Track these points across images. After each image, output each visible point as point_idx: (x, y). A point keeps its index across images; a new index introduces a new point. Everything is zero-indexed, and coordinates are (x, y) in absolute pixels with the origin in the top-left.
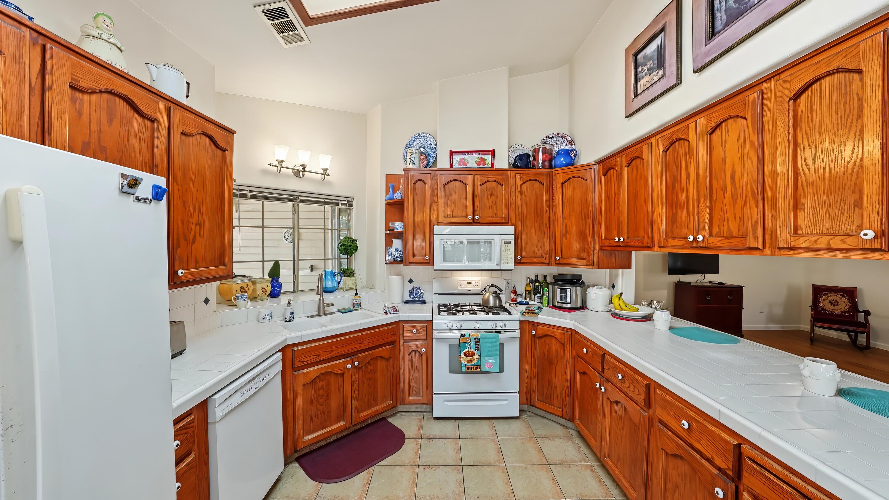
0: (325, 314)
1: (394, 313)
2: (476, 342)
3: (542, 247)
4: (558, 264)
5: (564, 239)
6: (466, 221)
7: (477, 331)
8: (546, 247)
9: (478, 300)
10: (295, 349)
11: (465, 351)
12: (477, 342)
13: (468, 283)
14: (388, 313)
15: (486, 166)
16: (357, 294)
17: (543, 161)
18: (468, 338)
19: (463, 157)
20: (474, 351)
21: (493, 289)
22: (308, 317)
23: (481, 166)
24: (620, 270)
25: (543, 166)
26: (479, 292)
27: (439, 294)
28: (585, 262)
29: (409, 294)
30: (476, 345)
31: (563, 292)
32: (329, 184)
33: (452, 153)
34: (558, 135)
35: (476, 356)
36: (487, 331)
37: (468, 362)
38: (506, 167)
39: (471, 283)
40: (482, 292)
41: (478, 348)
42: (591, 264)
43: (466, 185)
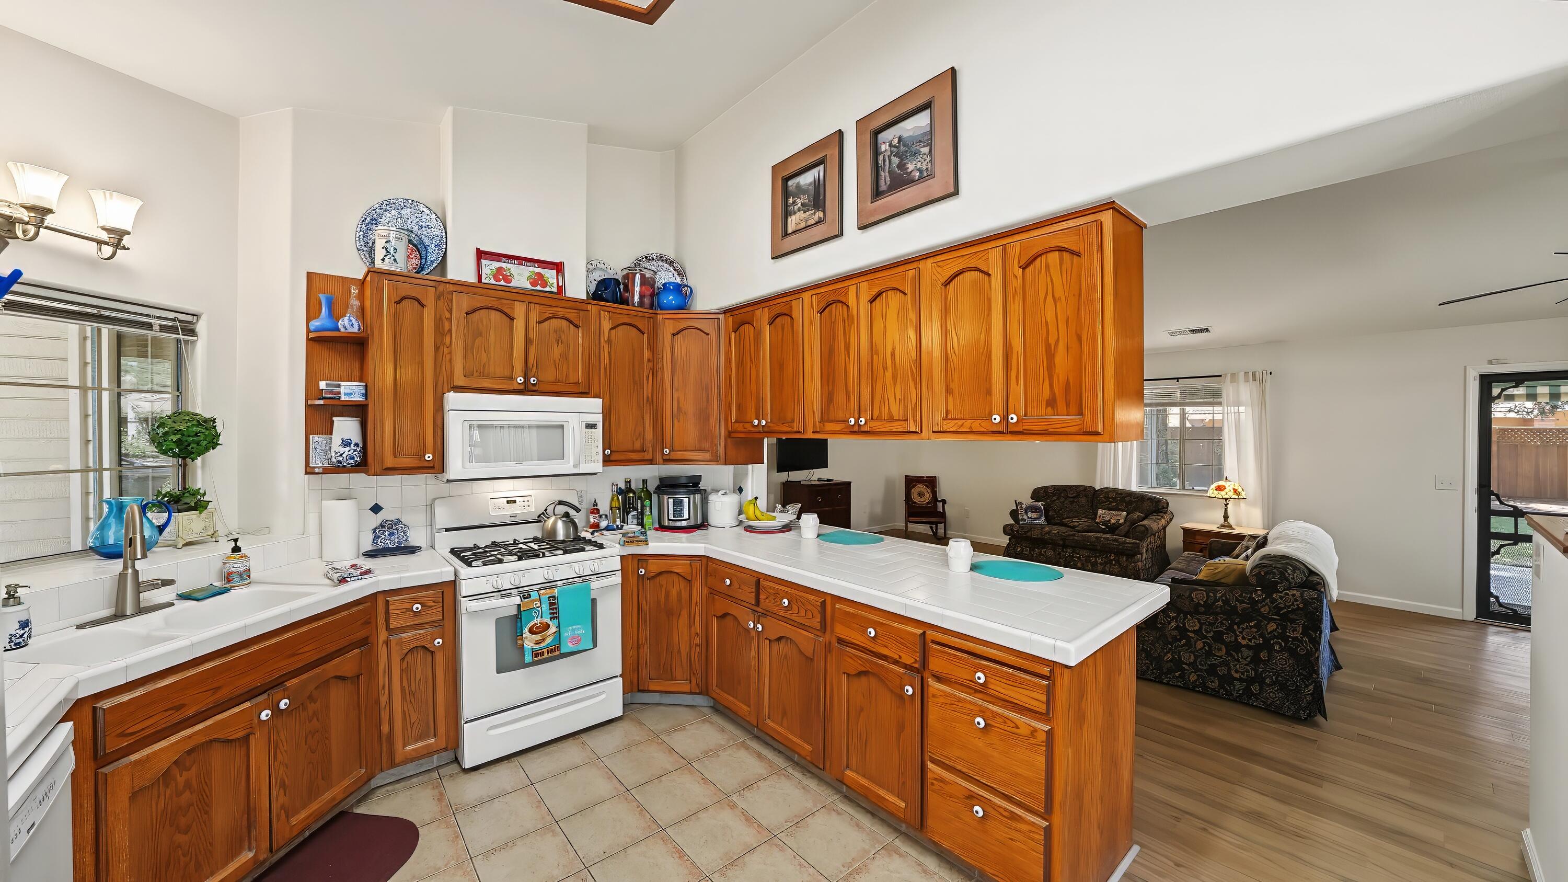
0: (141, 611)
1: (363, 577)
2: (551, 604)
3: (642, 436)
4: (668, 461)
5: (676, 421)
6: (511, 388)
7: (550, 584)
8: (649, 435)
9: (533, 531)
10: (107, 704)
11: (532, 624)
12: (553, 603)
13: (508, 502)
14: (349, 580)
15: (547, 289)
16: (236, 549)
17: (642, 296)
18: (535, 601)
19: (504, 265)
20: (548, 621)
21: (561, 509)
22: (80, 627)
23: (539, 288)
24: (750, 466)
25: (641, 304)
26: (535, 518)
27: (447, 530)
28: (707, 456)
29: (371, 537)
30: (550, 609)
31: (678, 504)
32: (125, 273)
33: (481, 255)
34: (661, 257)
35: (553, 629)
36: (568, 581)
37: (537, 643)
38: (584, 296)
39: (514, 502)
40: (539, 516)
41: (555, 616)
42: (715, 460)
43: (512, 319)
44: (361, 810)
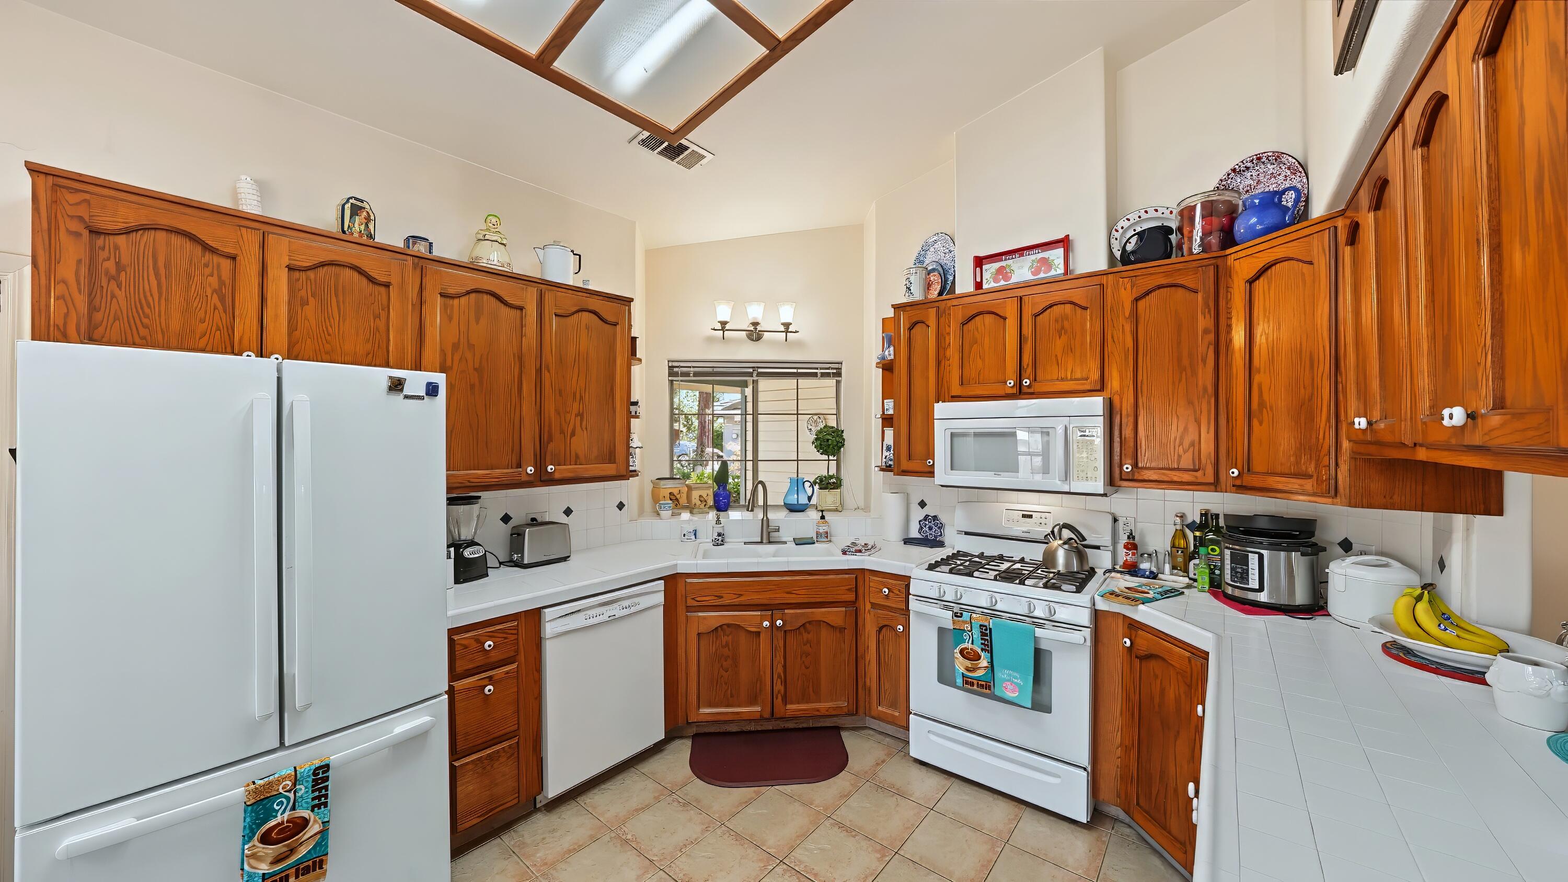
0: (770, 542)
1: (857, 554)
2: (983, 634)
3: (1196, 444)
4: (1241, 487)
5: (1255, 422)
6: (1002, 393)
7: (993, 613)
8: (1207, 445)
10: (689, 580)
11: (963, 646)
12: (986, 633)
13: (1024, 516)
14: (848, 553)
15: (1053, 273)
16: (823, 517)
17: (1206, 234)
18: (965, 622)
19: (1003, 264)
20: (979, 651)
21: (1066, 534)
22: (745, 543)
23: (1042, 275)
24: (1460, 517)
25: (1205, 246)
27: (967, 533)
28: (1309, 485)
29: (919, 526)
30: (982, 639)
31: (1240, 561)
32: (799, 344)
33: (979, 262)
34: (1259, 159)
35: (984, 663)
36: (1015, 617)
37: (968, 669)
38: (1101, 264)
39: (1031, 517)
41: (988, 647)
42: (1332, 491)
43: (1005, 319)
44: (844, 735)
